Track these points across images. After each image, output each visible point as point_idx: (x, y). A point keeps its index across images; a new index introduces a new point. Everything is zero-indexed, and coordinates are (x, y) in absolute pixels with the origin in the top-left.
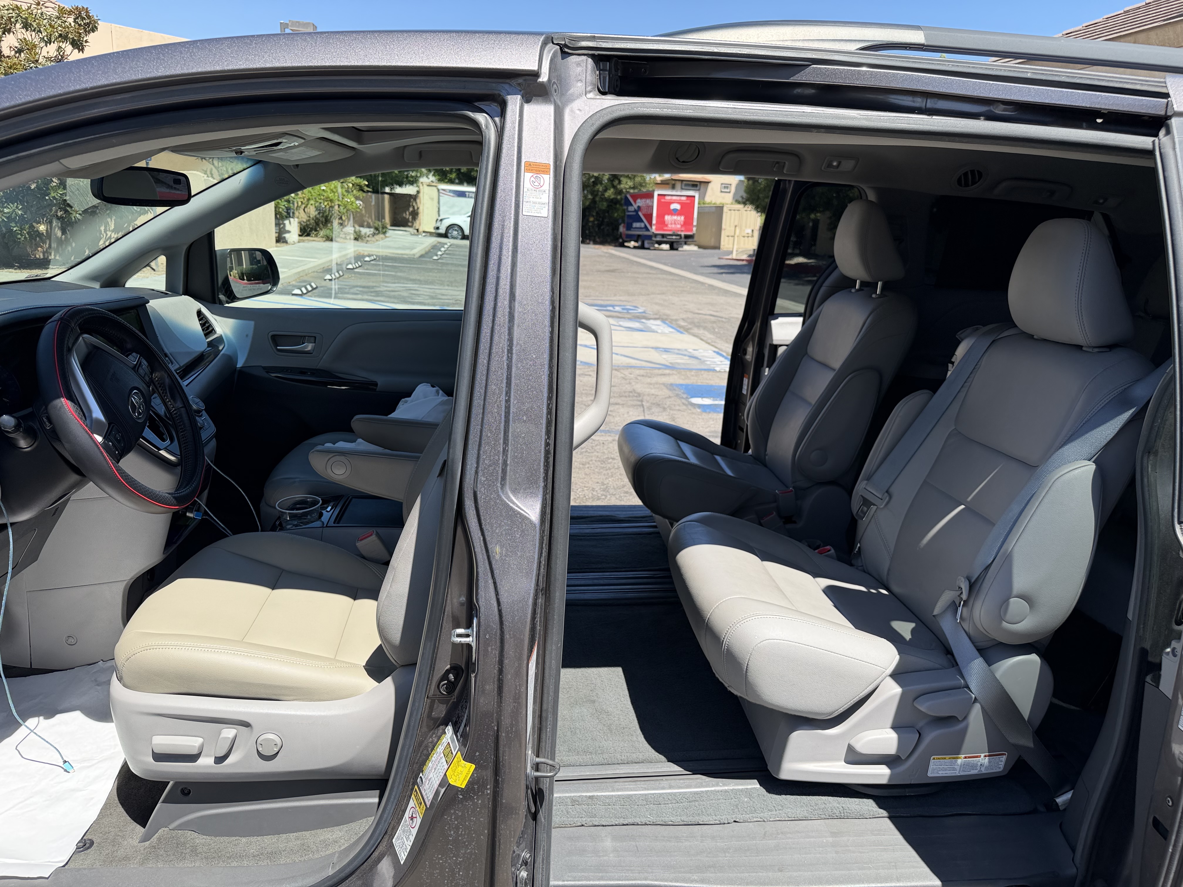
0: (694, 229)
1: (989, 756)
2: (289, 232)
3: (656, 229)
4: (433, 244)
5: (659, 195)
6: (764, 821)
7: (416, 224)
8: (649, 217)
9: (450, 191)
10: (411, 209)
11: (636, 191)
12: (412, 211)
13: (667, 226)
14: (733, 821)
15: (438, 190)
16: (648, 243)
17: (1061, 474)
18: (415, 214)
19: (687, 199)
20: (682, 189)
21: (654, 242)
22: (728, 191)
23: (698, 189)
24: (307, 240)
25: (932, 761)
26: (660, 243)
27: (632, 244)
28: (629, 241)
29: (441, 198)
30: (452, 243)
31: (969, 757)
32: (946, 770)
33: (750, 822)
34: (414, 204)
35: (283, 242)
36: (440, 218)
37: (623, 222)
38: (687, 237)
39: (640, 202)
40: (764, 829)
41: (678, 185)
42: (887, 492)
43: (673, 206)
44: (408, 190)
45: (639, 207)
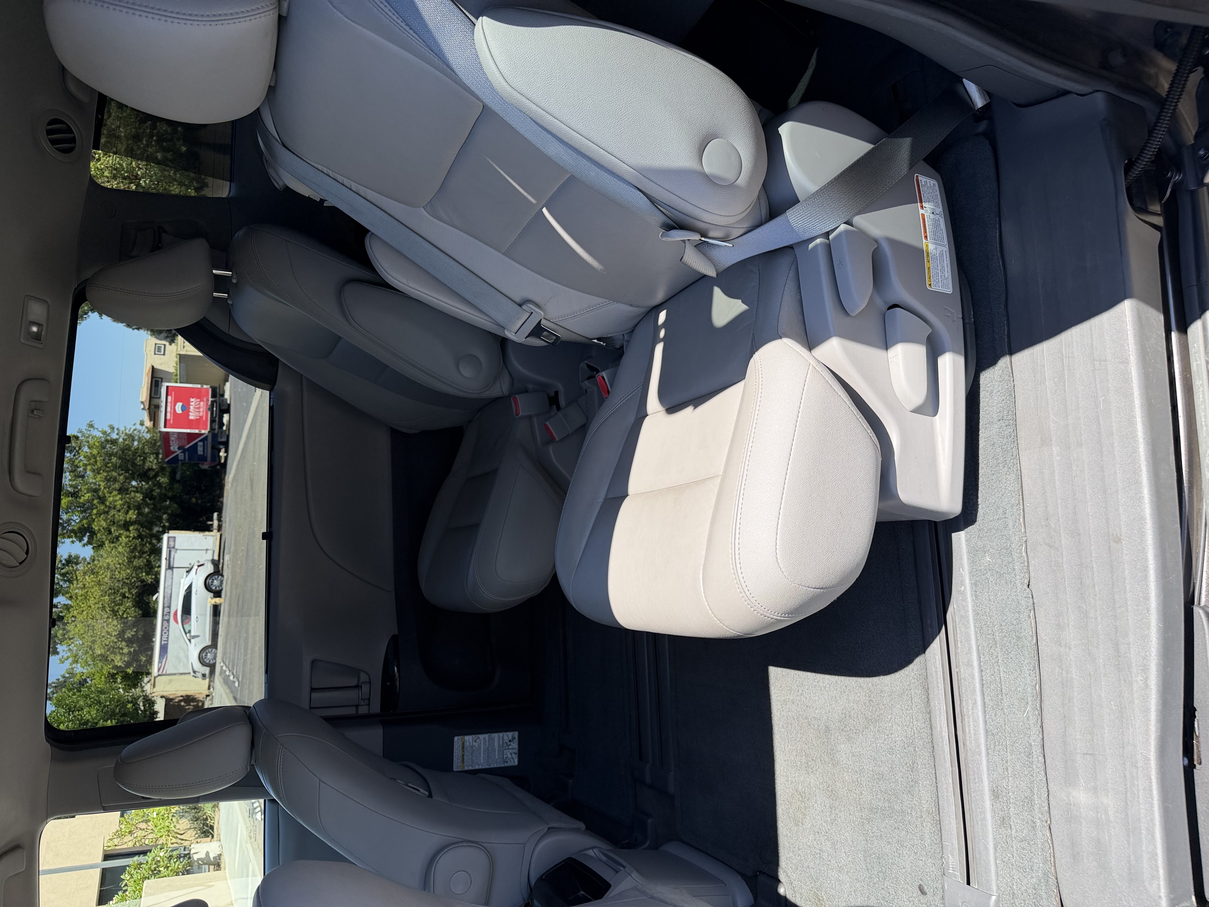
0: (205, 386)
1: (921, 202)
2: (207, 853)
3: (206, 429)
4: (222, 681)
5: (165, 427)
6: (1026, 541)
7: (201, 697)
8: (191, 436)
9: (160, 662)
10: (183, 704)
11: (161, 451)
12: (185, 703)
13: (201, 417)
14: (1028, 590)
15: (159, 675)
16: (221, 437)
17: (498, 75)
18: (188, 699)
19: (171, 395)
20: (160, 398)
21: (221, 430)
22: (163, 346)
23: (160, 380)
24: (217, 829)
25: (933, 288)
26: (221, 424)
27: (222, 454)
28: (219, 457)
29: (168, 672)
30: (221, 661)
31: (925, 232)
32: (943, 267)
33: (1028, 562)
34: (177, 700)
35: (220, 859)
36: (192, 674)
37: (197, 465)
38: (214, 395)
39: (174, 447)
40: (1041, 545)
41: (155, 402)
42: (520, 305)
43: (179, 410)
44: (160, 707)
45: (179, 448)
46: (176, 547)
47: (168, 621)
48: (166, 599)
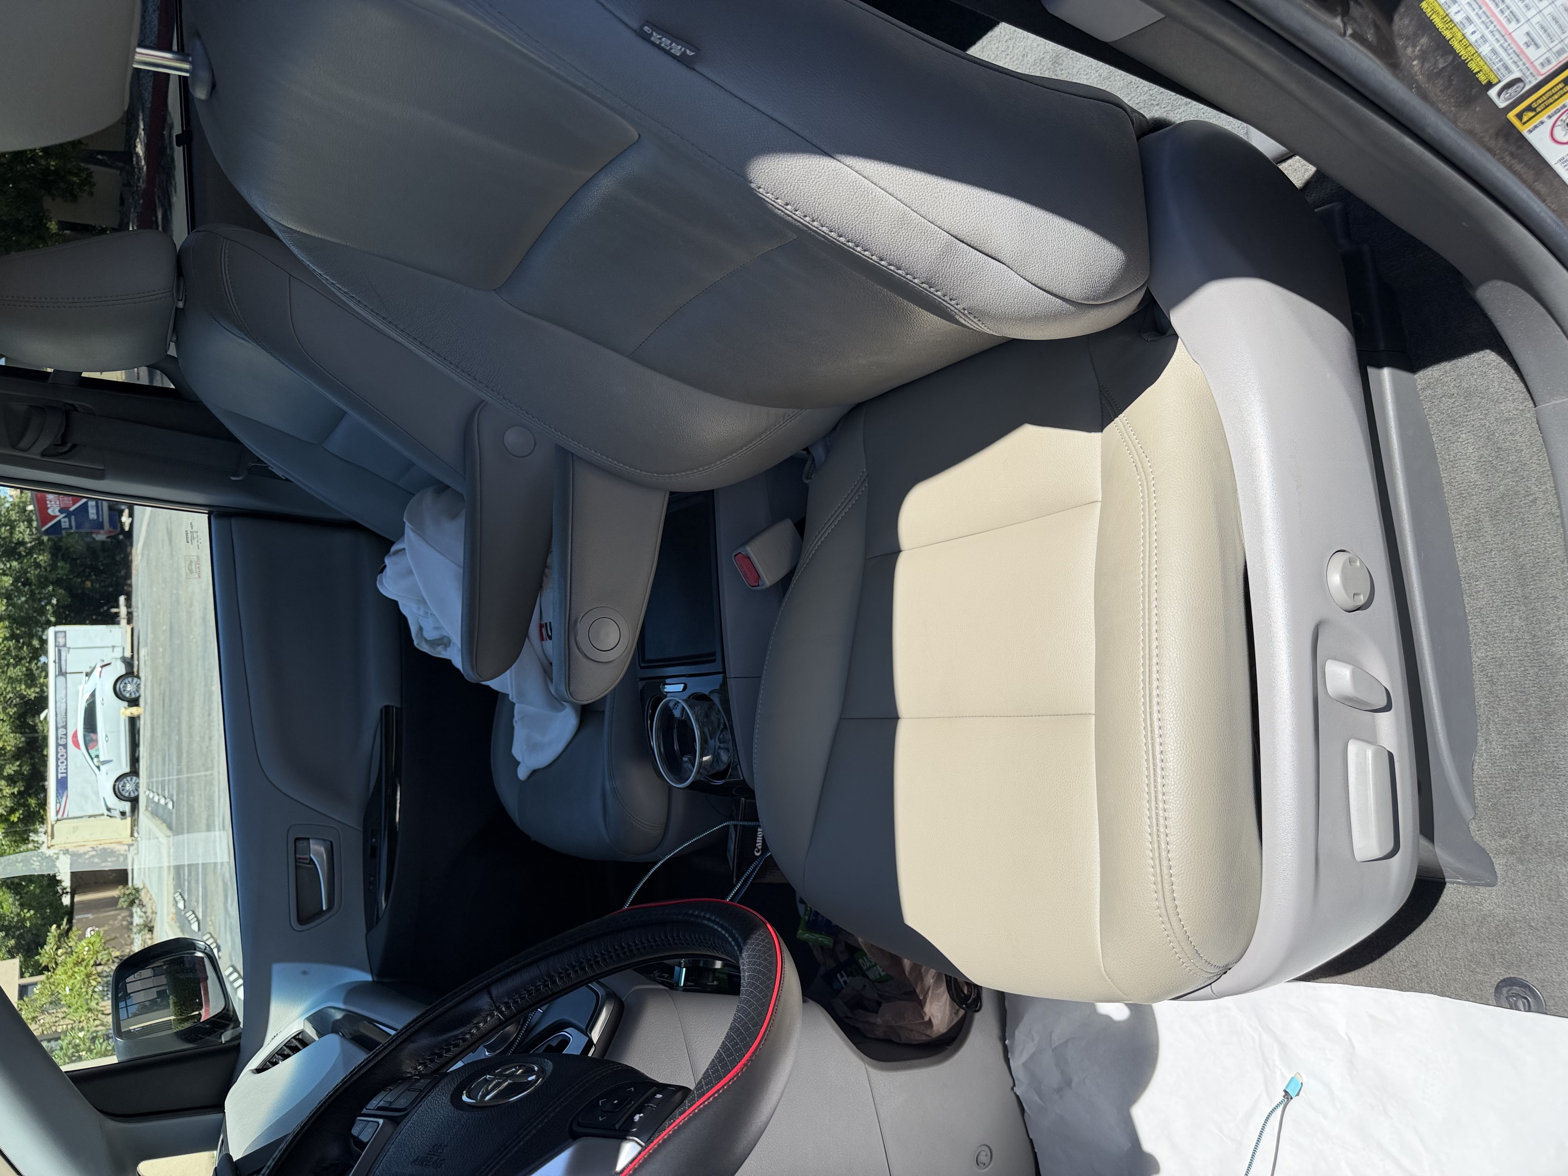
4: (150, 815)
15: (58, 820)
27: (125, 519)
30: (146, 790)
36: (106, 813)
39: (53, 510)
45: (61, 511)
46: (68, 645)
47: (65, 746)
48: (59, 716)
